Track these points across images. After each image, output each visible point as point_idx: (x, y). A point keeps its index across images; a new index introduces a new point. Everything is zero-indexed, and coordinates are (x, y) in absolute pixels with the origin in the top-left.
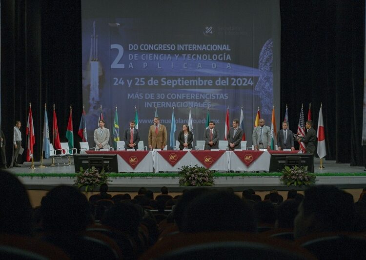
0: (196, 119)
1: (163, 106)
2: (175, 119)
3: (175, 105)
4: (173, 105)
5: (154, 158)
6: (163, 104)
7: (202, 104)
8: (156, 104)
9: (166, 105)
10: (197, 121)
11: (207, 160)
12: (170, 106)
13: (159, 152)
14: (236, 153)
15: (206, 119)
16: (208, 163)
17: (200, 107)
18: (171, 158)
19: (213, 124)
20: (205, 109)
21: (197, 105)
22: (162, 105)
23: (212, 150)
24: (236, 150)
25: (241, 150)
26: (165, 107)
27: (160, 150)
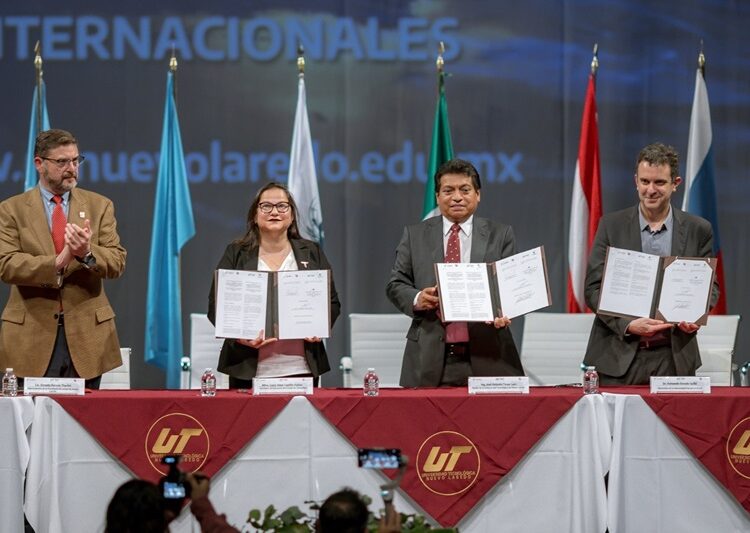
0: (340, 148)
1: (90, 49)
2: (187, 150)
3: (181, 43)
4: (164, 43)
5: (29, 452)
6: (92, 30)
7: (388, 36)
8: (35, 34)
9: (108, 43)
10: (355, 166)
11: (438, 463)
12: (143, 50)
13: (68, 403)
14: (662, 406)
15: (421, 147)
16: (444, 483)
17: (374, 54)
18: (160, 449)
19: (467, 181)
20: (412, 72)
21: (351, 42)
22: (83, 39)
23: (478, 385)
24: (659, 385)
25: (700, 384)
26: (103, 54)
27: (76, 387)
